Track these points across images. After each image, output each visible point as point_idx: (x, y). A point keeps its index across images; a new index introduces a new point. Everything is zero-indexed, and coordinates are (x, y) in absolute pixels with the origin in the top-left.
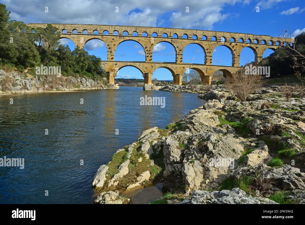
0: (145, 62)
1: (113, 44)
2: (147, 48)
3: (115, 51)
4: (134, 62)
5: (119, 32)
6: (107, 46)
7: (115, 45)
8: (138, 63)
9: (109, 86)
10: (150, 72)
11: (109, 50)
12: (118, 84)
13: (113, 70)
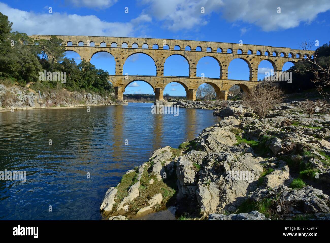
0: (156, 76)
1: (121, 57)
2: (158, 62)
3: (124, 64)
4: (144, 77)
5: (128, 44)
6: (115, 59)
7: (124, 57)
8: (149, 78)
9: (118, 102)
10: (161, 86)
11: (117, 63)
12: (127, 100)
13: (121, 85)
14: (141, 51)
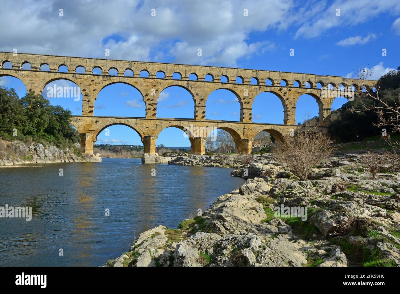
0: (145, 118)
1: (92, 88)
2: (148, 96)
3: (95, 99)
4: (126, 119)
5: (102, 69)
6: (82, 92)
7: (95, 89)
8: (134, 120)
9: (85, 158)
10: (152, 133)
11: (85, 98)
12: (99, 154)
13: (91, 130)
14: (123, 80)
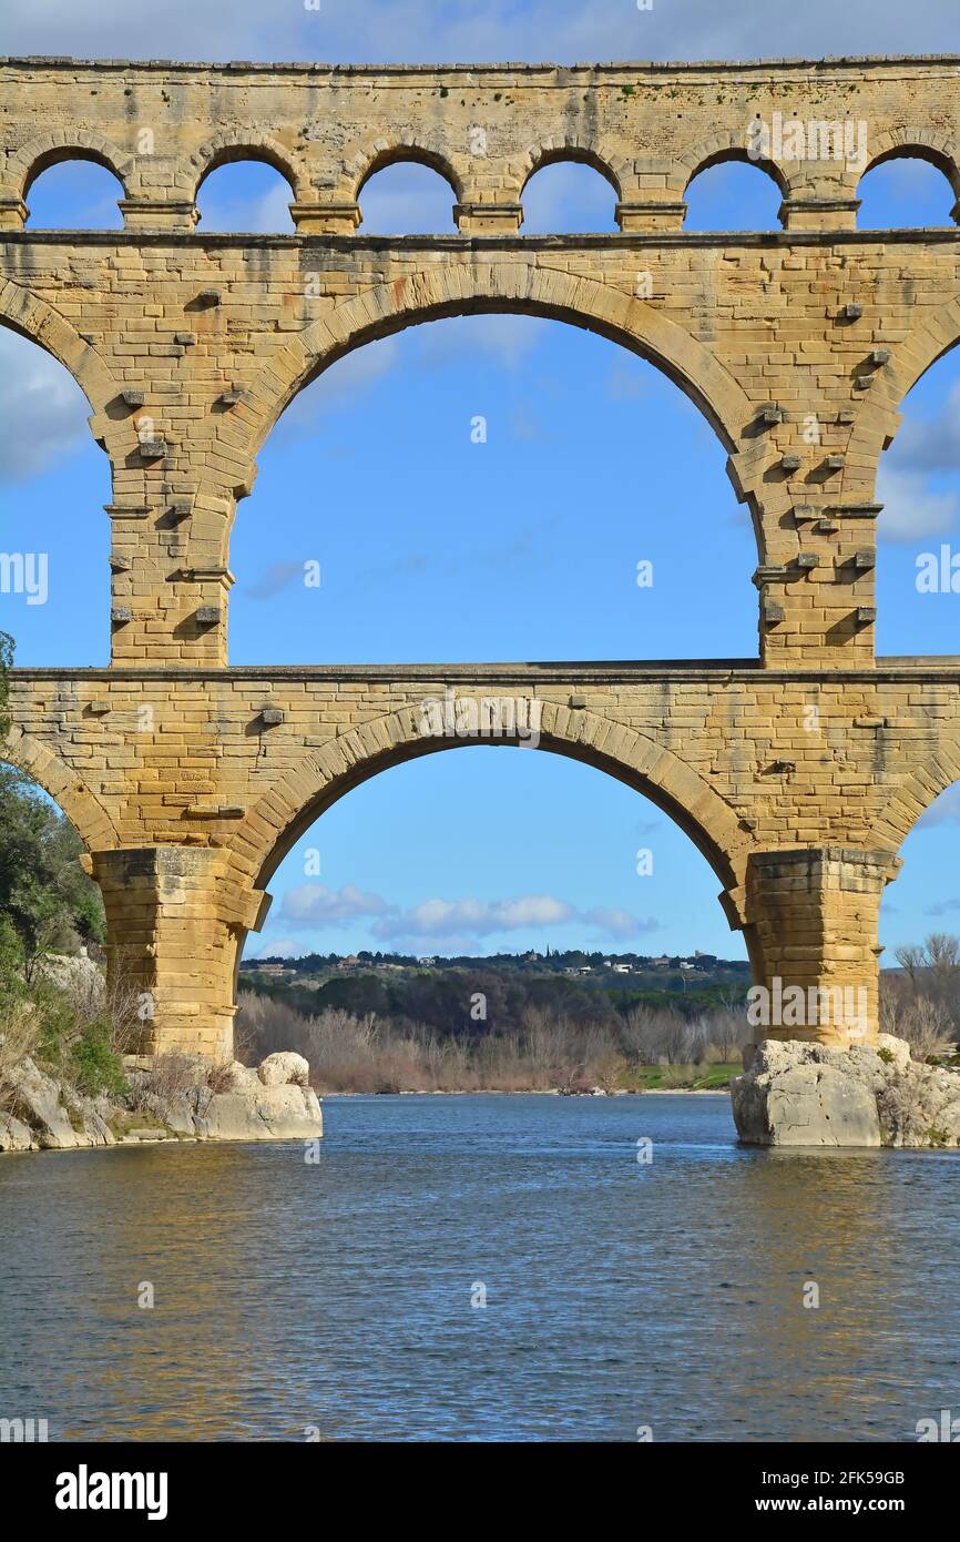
0: (757, 663)
1: (198, 378)
2: (782, 432)
3: (240, 493)
4: (559, 680)
5: (291, 178)
6: (106, 425)
7: (235, 391)
8: (638, 699)
9: (154, 1100)
10: (837, 825)
11: (136, 487)
12: (296, 1062)
13: (206, 817)
14: (511, 274)
